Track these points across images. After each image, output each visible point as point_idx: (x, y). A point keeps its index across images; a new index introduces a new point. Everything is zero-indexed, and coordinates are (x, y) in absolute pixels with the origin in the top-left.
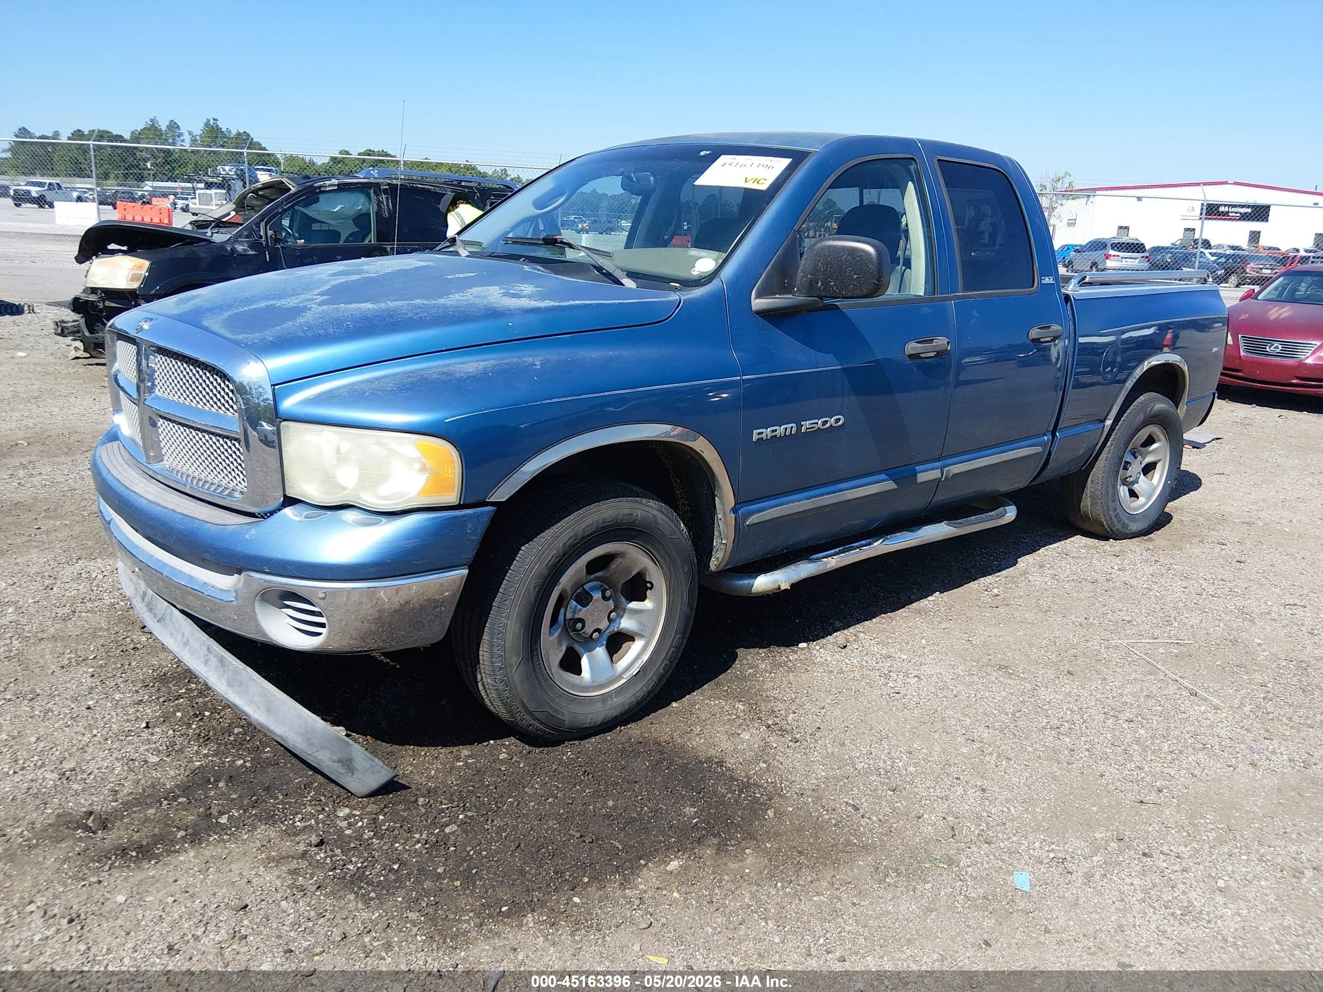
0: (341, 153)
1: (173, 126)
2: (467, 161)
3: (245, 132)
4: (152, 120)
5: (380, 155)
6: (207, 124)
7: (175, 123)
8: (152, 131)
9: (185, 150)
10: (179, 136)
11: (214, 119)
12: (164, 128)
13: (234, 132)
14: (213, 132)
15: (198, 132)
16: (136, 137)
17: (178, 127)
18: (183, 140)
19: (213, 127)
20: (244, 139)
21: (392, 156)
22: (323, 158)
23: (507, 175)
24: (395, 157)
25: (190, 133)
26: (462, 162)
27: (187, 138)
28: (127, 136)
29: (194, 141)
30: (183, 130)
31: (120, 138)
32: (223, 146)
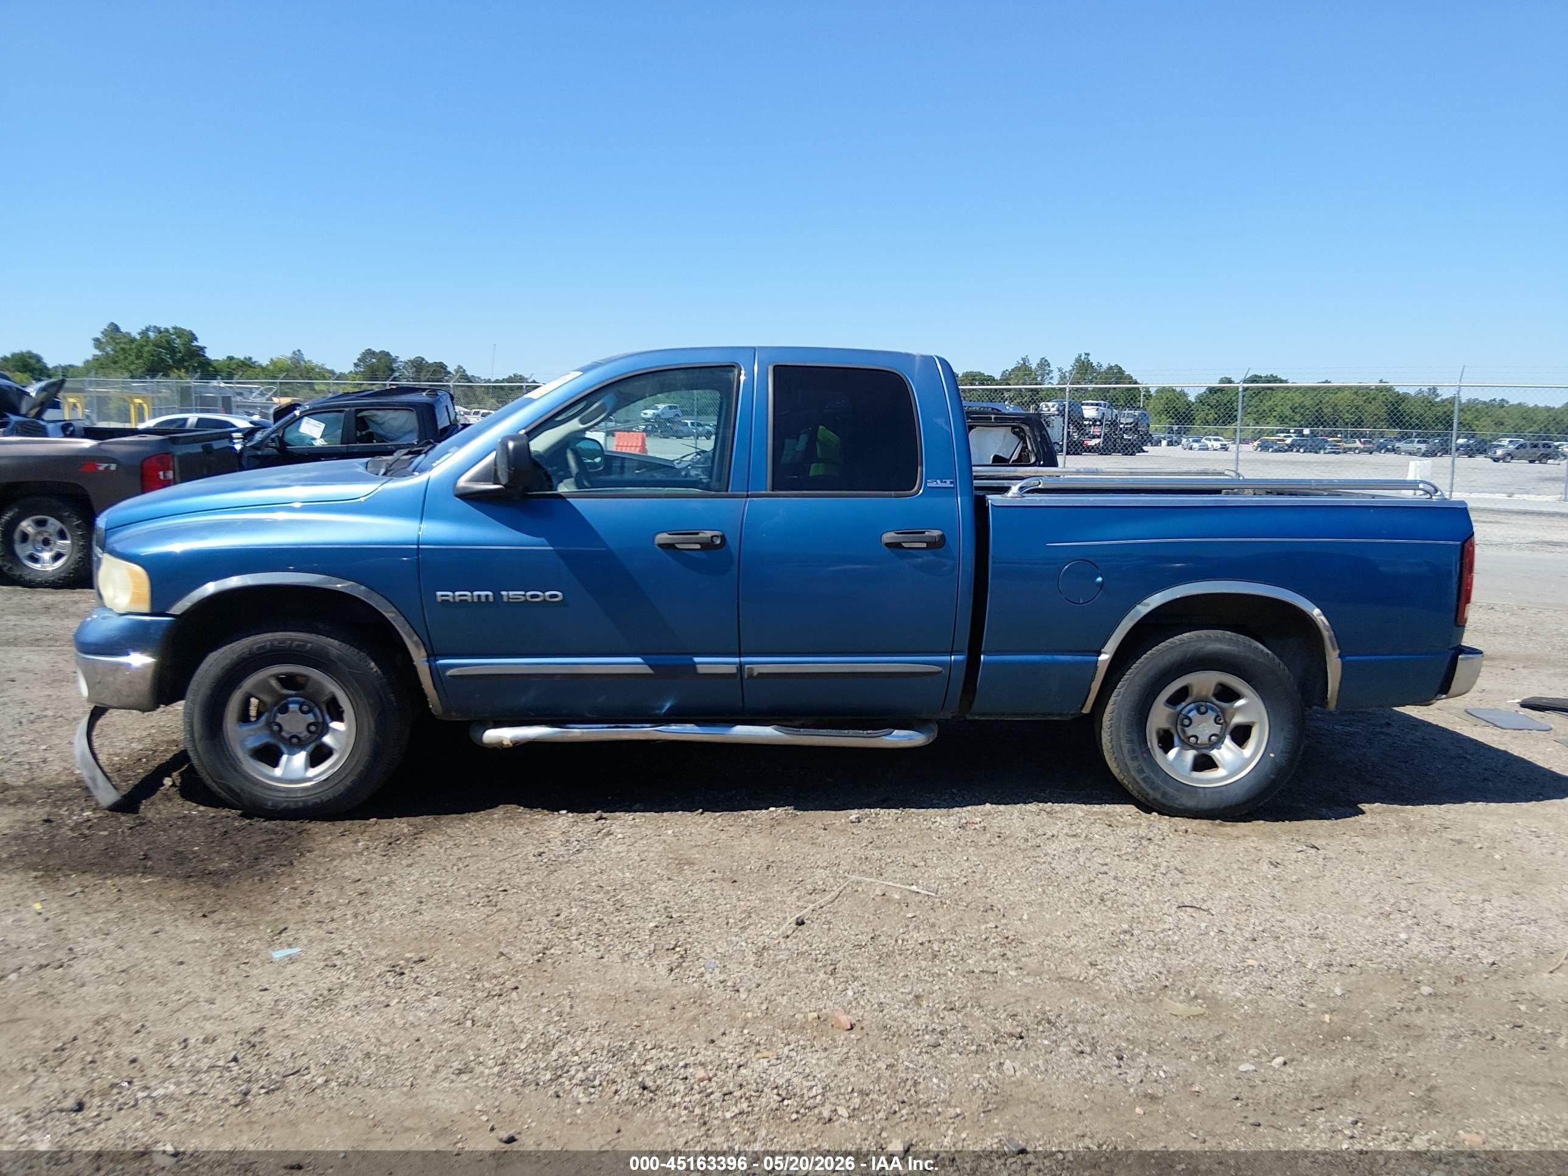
0: (1222, 381)
1: (1044, 364)
2: (1381, 381)
3: (1116, 366)
4: (1023, 359)
5: (1269, 382)
6: (1078, 360)
7: (1046, 361)
8: (1023, 370)
9: (1054, 389)
10: (1048, 374)
11: (1086, 354)
12: (1034, 366)
13: (1105, 366)
14: (1084, 368)
15: (1067, 368)
16: (1006, 379)
17: (1049, 365)
18: (1052, 378)
19: (1083, 363)
20: (1117, 374)
21: (1281, 381)
22: (1197, 389)
23: (1437, 395)
24: (1286, 382)
25: (1060, 370)
26: (1374, 383)
27: (1056, 375)
28: (998, 377)
29: (1063, 378)
30: (1053, 367)
31: (991, 380)
32: (1091, 382)
